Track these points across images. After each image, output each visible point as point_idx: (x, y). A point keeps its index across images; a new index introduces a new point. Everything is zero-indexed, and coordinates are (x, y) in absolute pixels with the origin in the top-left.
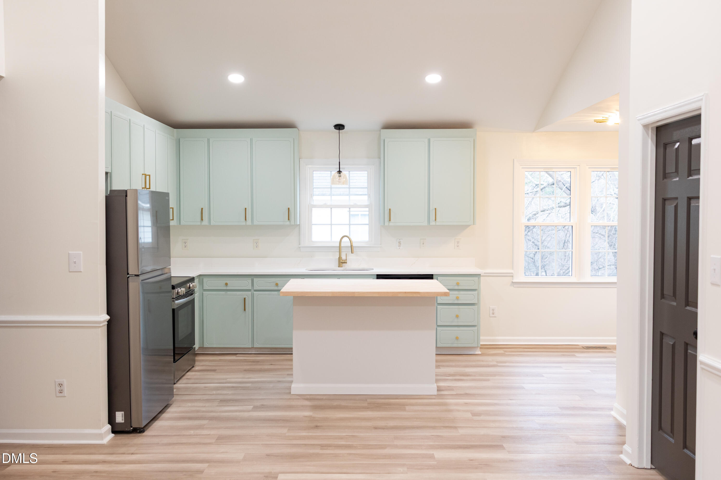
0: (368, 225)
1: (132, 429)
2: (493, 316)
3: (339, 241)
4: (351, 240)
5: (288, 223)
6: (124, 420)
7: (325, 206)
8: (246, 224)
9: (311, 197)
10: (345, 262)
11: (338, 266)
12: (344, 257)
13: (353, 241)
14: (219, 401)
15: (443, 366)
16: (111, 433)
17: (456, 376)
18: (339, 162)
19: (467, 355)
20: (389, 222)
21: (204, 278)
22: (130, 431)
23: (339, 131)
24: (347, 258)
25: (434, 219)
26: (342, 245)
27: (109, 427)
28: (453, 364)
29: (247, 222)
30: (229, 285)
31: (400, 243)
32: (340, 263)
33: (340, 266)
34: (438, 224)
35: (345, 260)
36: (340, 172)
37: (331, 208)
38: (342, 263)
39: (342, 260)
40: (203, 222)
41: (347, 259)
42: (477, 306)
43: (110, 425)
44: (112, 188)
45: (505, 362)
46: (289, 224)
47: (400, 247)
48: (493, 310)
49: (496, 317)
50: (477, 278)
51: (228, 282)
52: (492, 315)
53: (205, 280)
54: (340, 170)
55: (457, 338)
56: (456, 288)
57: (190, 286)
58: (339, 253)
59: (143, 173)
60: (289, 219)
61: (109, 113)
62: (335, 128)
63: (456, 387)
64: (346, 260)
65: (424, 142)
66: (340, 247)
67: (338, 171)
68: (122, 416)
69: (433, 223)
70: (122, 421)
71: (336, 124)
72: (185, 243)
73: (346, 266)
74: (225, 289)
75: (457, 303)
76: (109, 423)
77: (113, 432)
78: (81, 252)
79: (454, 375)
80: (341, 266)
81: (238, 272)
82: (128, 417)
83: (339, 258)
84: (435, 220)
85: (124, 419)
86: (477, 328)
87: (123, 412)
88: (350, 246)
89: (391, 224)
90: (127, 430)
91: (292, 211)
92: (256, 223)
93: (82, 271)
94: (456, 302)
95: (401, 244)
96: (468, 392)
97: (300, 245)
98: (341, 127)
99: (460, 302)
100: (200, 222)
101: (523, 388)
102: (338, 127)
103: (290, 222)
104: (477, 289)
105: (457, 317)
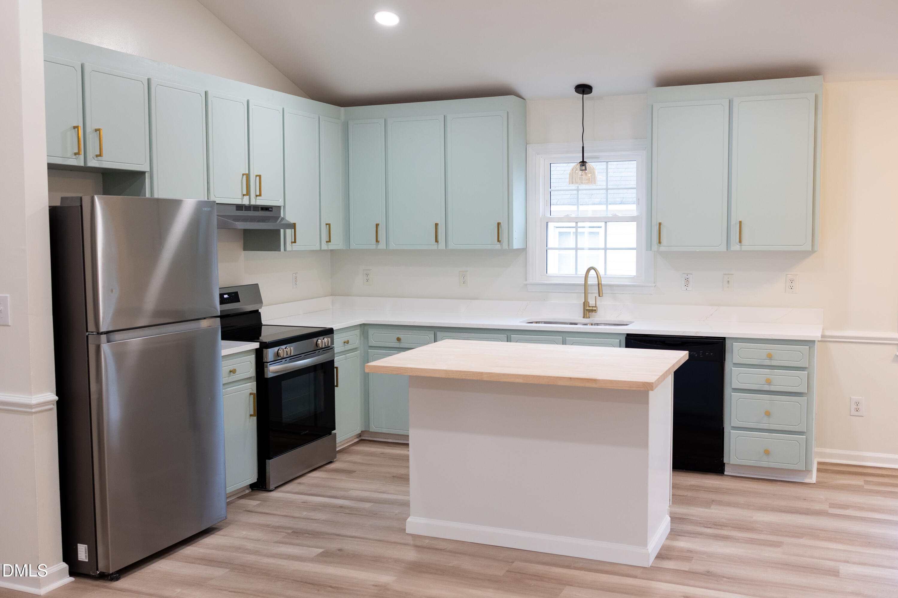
0: (635, 251)
1: (99, 574)
2: (857, 413)
3: (585, 274)
4: (599, 275)
5: (498, 246)
6: (87, 558)
7: (567, 219)
8: (438, 247)
9: (547, 205)
10: (592, 311)
11: (582, 316)
12: (592, 302)
13: (601, 276)
14: (290, 531)
15: (720, 503)
16: (69, 576)
17: (726, 528)
18: (583, 147)
19: (782, 483)
20: (659, 245)
21: (369, 329)
22: (95, 576)
23: (582, 95)
24: (597, 303)
25: (738, 240)
26: (589, 283)
27: (65, 566)
28: (741, 500)
29: (439, 245)
30: (402, 341)
31: (687, 280)
32: (586, 311)
33: (586, 316)
34: (744, 248)
35: (593, 307)
36: (583, 163)
37: (606, 222)
38: (589, 312)
39: (589, 307)
40: (379, 245)
41: (597, 306)
42: (806, 398)
43: (67, 563)
44: (153, 196)
45: (845, 507)
46: (500, 248)
47: (687, 288)
48: (857, 404)
49: (862, 416)
50: (808, 347)
51: (400, 336)
52: (854, 413)
53: (371, 332)
54: (584, 161)
55: (767, 452)
56: (767, 362)
57: (318, 342)
58: (584, 294)
59: (243, 173)
60: (498, 241)
61: (141, 81)
62: (576, 91)
63: (703, 553)
64: (595, 307)
65: (722, 105)
66: (586, 284)
67: (580, 162)
68: (86, 551)
69: (736, 247)
70: (86, 559)
71: (576, 85)
72: (367, 275)
73: (596, 318)
74: (398, 346)
75: (768, 389)
76: (64, 560)
77: (71, 574)
78: (8, 295)
79: (721, 525)
80: (588, 316)
81: (414, 322)
82: (93, 552)
83: (584, 303)
84: (740, 242)
85: (87, 556)
86: (806, 437)
87: (86, 546)
88: (597, 285)
89: (662, 249)
90: (91, 574)
91: (504, 226)
92: (451, 246)
93: (10, 324)
94: (766, 388)
95: (689, 283)
96: (715, 568)
97: (526, 281)
98: (586, 90)
99: (773, 388)
100: (376, 245)
101: (835, 573)
102: (581, 89)
103: (501, 245)
104: (808, 367)
105: (768, 414)
